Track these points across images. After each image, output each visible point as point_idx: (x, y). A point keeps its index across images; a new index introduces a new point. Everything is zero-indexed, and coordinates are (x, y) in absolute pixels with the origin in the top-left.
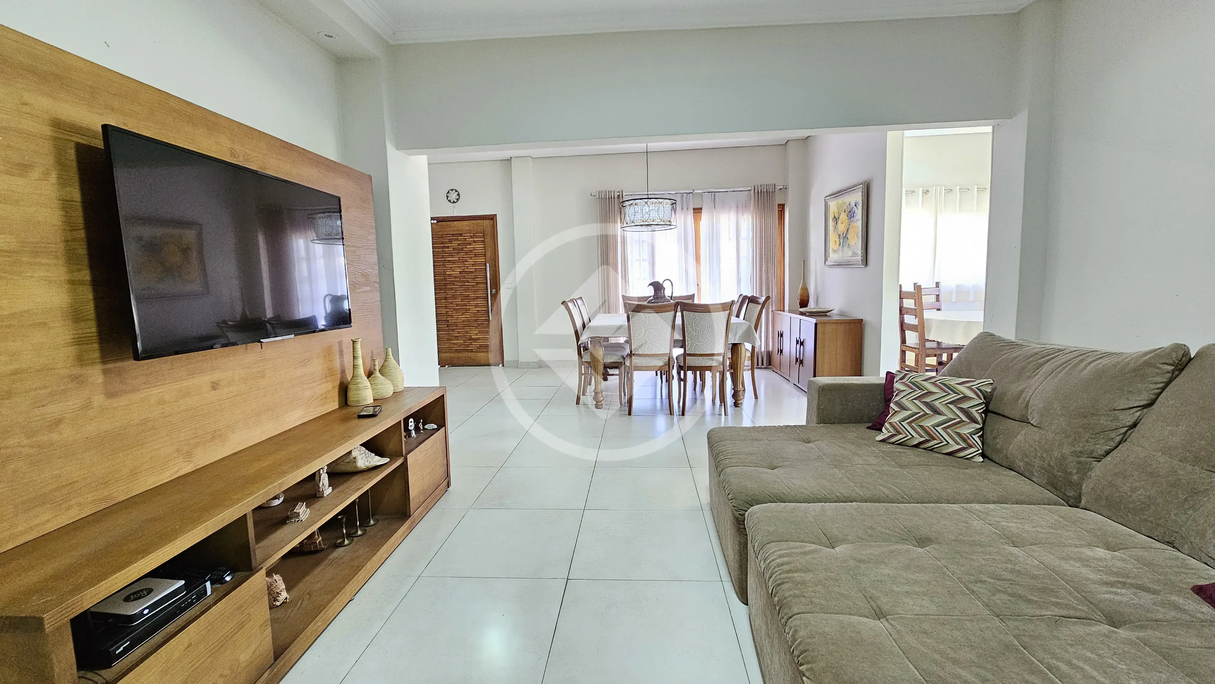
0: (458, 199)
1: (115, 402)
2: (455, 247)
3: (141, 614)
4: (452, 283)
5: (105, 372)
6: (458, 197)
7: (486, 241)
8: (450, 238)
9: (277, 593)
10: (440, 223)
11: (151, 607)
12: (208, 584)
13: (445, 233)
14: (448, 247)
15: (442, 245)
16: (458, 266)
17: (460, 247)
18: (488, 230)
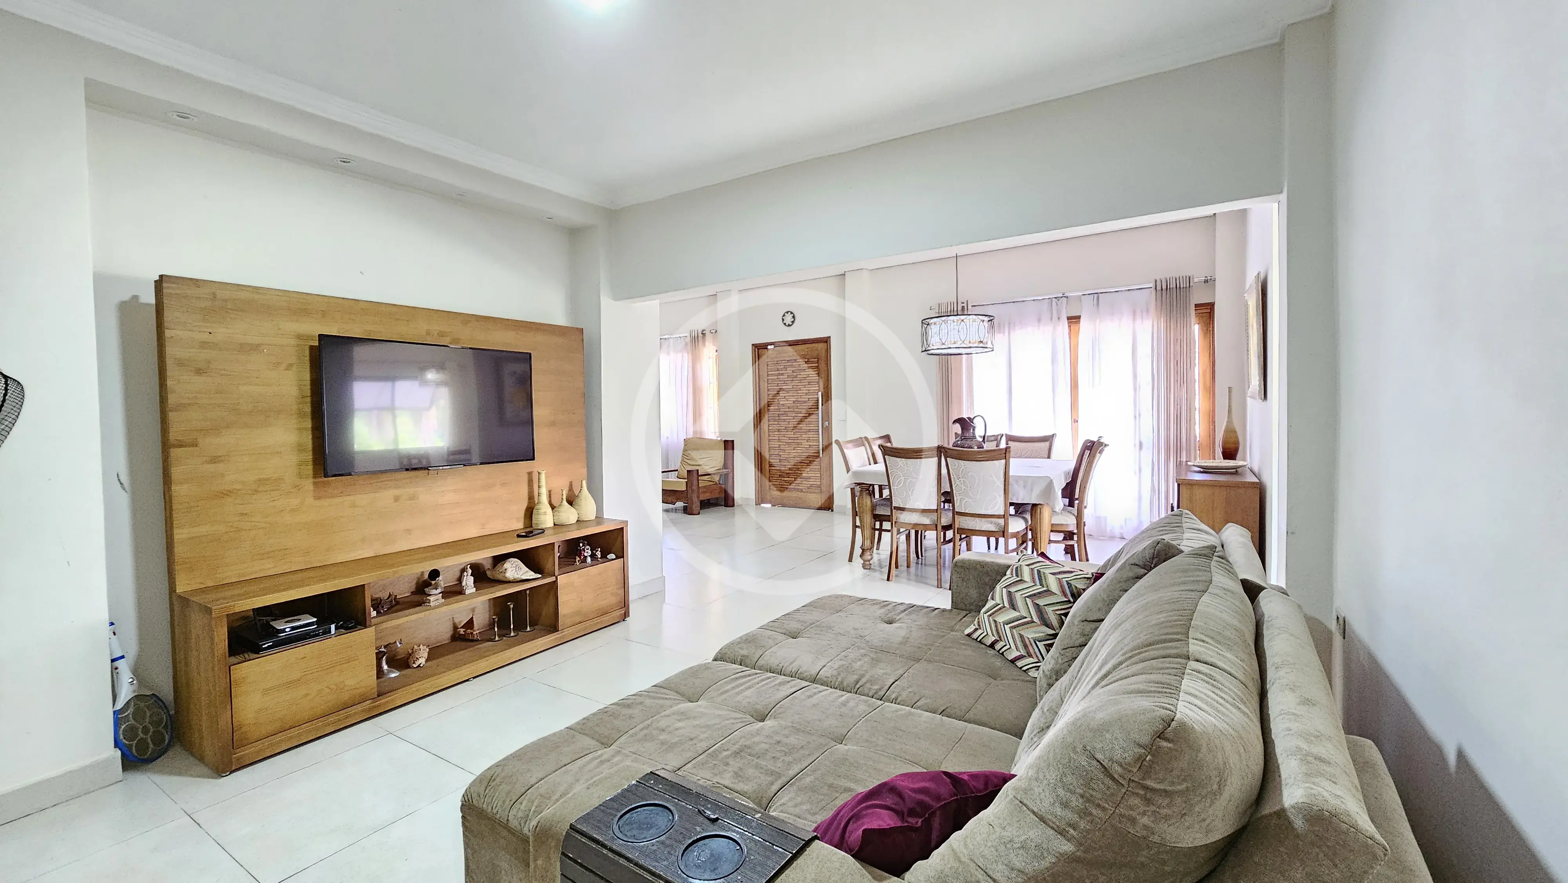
0: (793, 322)
1: (318, 503)
2: (789, 374)
3: (283, 631)
4: (785, 413)
5: (315, 484)
6: (793, 320)
7: (820, 367)
8: (785, 364)
9: (417, 658)
10: (776, 348)
11: (293, 628)
12: (333, 627)
13: (780, 359)
14: (782, 374)
15: (778, 372)
16: (792, 394)
17: (795, 374)
18: (823, 354)
